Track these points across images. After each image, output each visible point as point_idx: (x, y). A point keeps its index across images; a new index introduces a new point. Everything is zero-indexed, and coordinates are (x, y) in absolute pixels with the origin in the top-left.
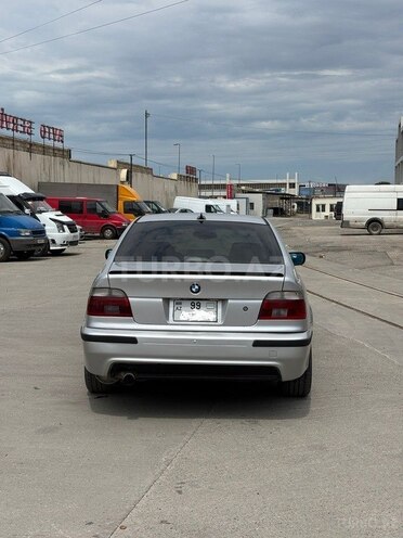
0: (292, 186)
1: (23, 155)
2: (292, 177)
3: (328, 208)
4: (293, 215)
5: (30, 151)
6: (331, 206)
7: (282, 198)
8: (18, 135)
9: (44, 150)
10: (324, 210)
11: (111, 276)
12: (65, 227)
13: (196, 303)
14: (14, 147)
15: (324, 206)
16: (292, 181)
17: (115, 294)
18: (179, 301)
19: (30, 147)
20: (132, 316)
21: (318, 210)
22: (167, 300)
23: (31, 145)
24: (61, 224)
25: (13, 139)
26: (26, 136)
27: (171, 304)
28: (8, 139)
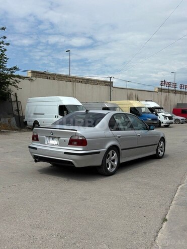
1: (172, 95)
5: (175, 93)
8: (170, 88)
9: (181, 93)
12: (167, 118)
13: (53, 138)
14: (168, 92)
18: (49, 137)
19: (175, 92)
20: (39, 141)
23: (175, 91)
24: (165, 117)
25: (168, 90)
26: (173, 89)
28: (166, 89)
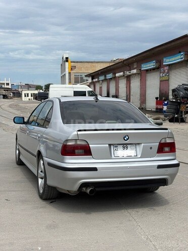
0: (8, 84)
2: (7, 80)
3: (30, 95)
4: (11, 98)
6: (31, 94)
7: (4, 90)
10: (28, 96)
11: (79, 133)
13: (125, 146)
15: (28, 94)
16: (7, 82)
17: (79, 143)
18: (116, 145)
20: (91, 155)
21: (25, 96)
22: (110, 145)
27: (112, 147)
